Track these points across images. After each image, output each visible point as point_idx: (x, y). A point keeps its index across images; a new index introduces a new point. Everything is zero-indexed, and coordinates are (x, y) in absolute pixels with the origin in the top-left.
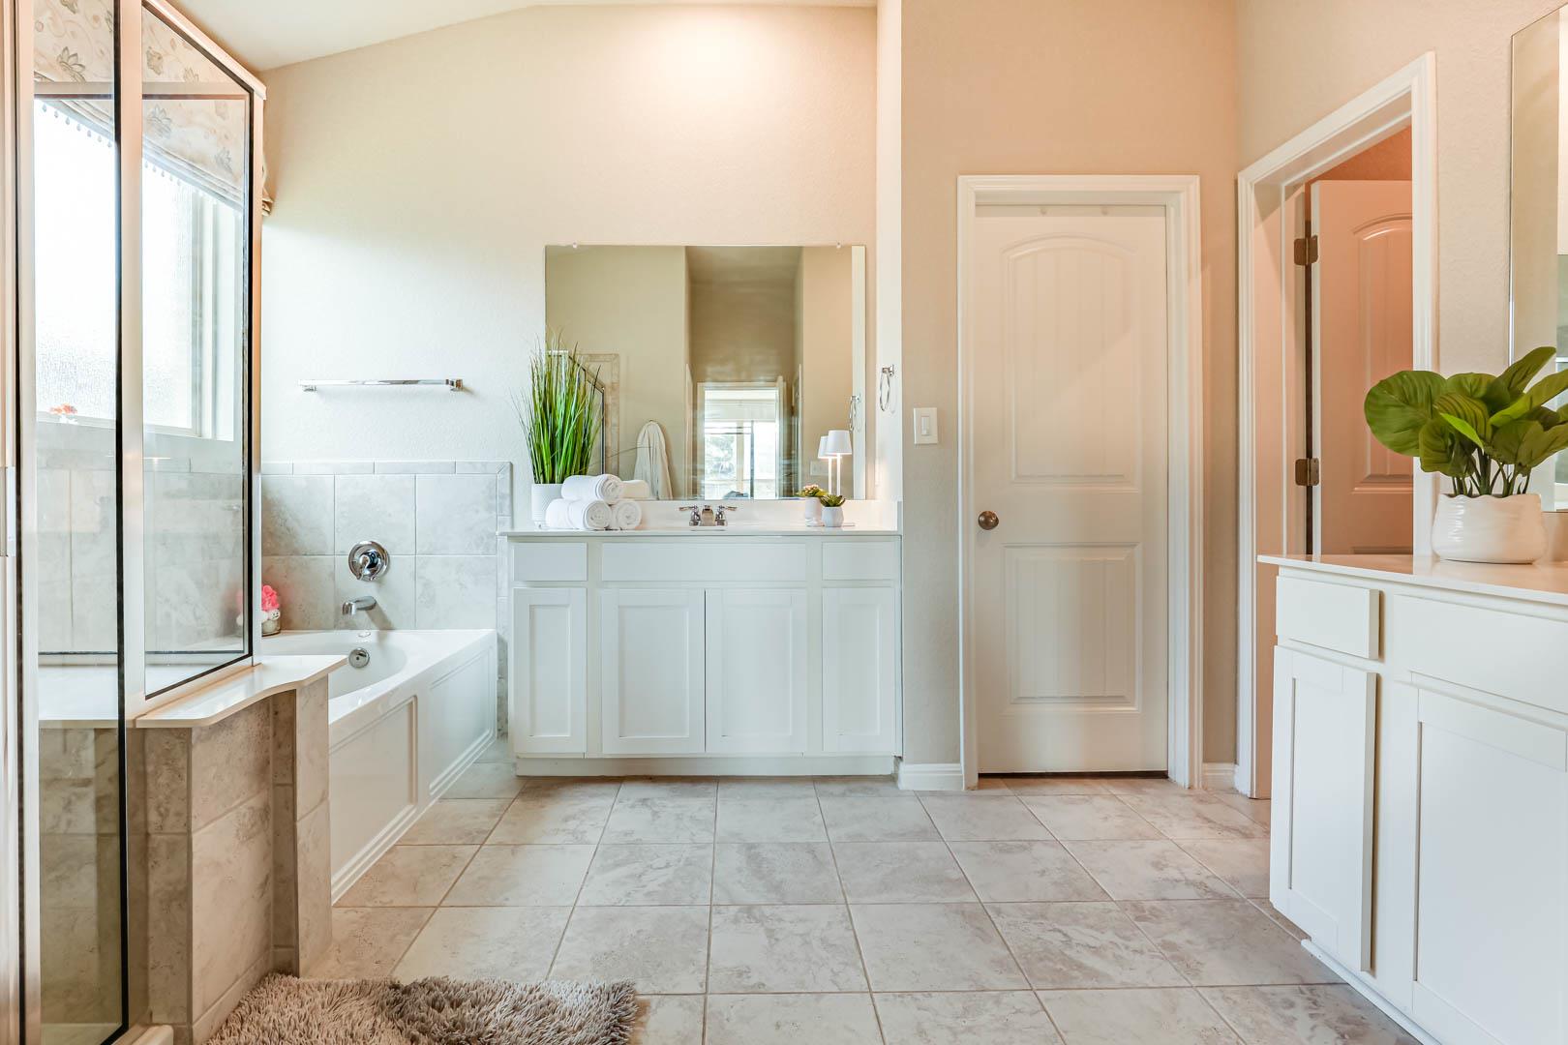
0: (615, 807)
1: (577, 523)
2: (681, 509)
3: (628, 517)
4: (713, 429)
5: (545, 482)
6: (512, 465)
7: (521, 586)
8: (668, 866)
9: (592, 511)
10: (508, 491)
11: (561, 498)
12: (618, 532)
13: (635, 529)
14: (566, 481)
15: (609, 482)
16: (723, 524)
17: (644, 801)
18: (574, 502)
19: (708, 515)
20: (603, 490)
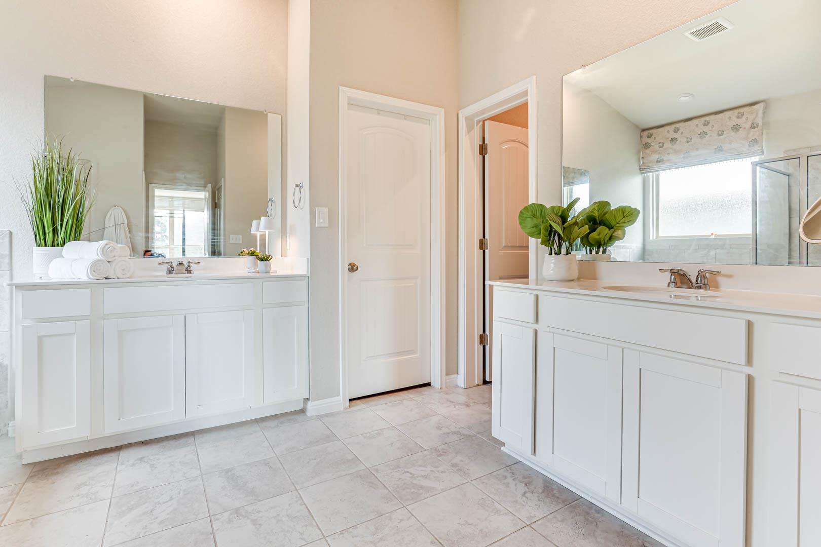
0: (118, 469)
1: (83, 275)
2: (160, 264)
3: (123, 270)
4: (160, 213)
5: (45, 245)
6: (11, 233)
7: (29, 323)
8: (171, 499)
9: (95, 266)
10: (7, 252)
11: (63, 257)
12: (116, 280)
13: (128, 278)
14: (66, 245)
15: (108, 246)
16: (191, 273)
17: (141, 459)
18: (75, 260)
19: (180, 267)
20: (103, 251)
